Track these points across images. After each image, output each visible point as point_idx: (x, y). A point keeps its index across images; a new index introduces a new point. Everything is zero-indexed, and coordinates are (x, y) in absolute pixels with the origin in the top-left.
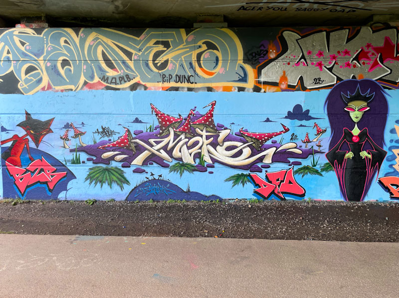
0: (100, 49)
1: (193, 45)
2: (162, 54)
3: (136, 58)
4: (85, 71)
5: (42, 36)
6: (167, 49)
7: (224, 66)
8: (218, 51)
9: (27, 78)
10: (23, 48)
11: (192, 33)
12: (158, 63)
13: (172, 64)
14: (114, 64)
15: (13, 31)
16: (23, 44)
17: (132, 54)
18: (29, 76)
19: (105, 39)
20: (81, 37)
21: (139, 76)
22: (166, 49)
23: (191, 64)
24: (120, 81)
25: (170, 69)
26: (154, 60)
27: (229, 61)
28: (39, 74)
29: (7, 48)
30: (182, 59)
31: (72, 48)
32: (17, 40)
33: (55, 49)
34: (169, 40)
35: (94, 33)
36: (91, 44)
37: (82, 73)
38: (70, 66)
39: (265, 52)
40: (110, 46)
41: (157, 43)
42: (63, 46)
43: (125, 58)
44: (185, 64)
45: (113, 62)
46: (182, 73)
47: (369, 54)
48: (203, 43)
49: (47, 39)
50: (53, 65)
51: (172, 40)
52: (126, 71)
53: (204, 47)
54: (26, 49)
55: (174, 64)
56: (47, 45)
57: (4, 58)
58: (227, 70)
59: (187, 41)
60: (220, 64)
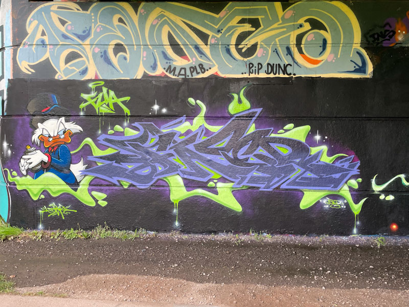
0: (166, 29)
1: (293, 23)
2: (249, 35)
3: (213, 42)
4: (145, 59)
5: (88, 12)
6: (256, 30)
7: (334, 52)
8: (326, 30)
9: (67, 68)
10: (62, 29)
11: (291, 7)
12: (243, 48)
13: (262, 49)
14: (184, 49)
15: (51, 6)
16: (63, 23)
17: (208, 36)
18: (70, 66)
19: (173, 17)
20: (141, 14)
21: (217, 66)
22: (254, 29)
23: (288, 49)
24: (192, 72)
25: (259, 56)
26: (237, 45)
27: (341, 45)
28: (84, 62)
29: (41, 28)
30: (276, 42)
31: (129, 28)
32: (55, 18)
33: (105, 30)
34: (259, 17)
35: (158, 8)
36: (154, 24)
37: (141, 62)
38: (125, 52)
39: (391, 34)
40: (179, 26)
41: (242, 21)
42: (117, 25)
43: (199, 41)
44: (280, 50)
45: (182, 47)
46: (276, 61)
48: (306, 21)
49: (96, 16)
50: (103, 50)
51: (263, 17)
52: (199, 59)
53: (307, 26)
54: (67, 30)
55: (265, 49)
56: (95, 26)
57: (37, 41)
58: (339, 57)
59: (283, 18)
60: (329, 49)
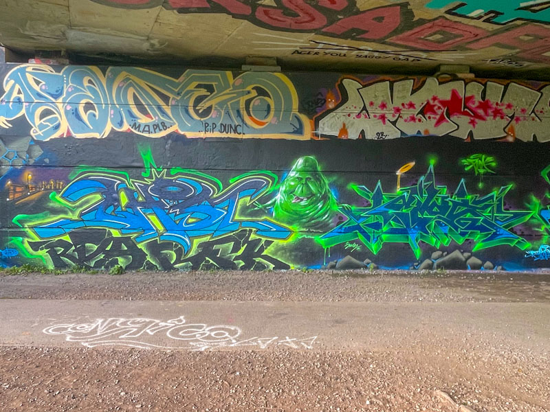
0: (131, 92)
1: (241, 90)
2: (205, 99)
3: (174, 103)
4: (112, 116)
5: (61, 74)
6: (211, 94)
7: (277, 115)
8: (269, 97)
9: (41, 123)
10: (37, 88)
11: (239, 76)
12: (199, 110)
13: (216, 111)
14: (148, 109)
15: (26, 67)
16: (38, 83)
17: (169, 98)
18: (44, 121)
19: (137, 80)
20: (108, 76)
21: (177, 124)
22: (209, 94)
23: (238, 111)
24: (155, 129)
25: (214, 116)
26: (195, 106)
27: (282, 110)
28: (57, 119)
29: (17, 87)
30: (227, 105)
31: (97, 89)
32: (30, 78)
33: (77, 90)
34: (213, 84)
35: (124, 72)
36: (120, 85)
37: (109, 119)
38: (95, 110)
39: (323, 102)
40: (142, 88)
41: (199, 86)
42: (87, 86)
43: (161, 102)
44: (231, 112)
45: (146, 106)
46: (228, 122)
47: (435, 108)
48: (252, 89)
49: (68, 77)
50: (74, 108)
51: (217, 83)
52: (162, 118)
53: (254, 93)
54: (41, 89)
55: (219, 111)
56: (67, 86)
57: (14, 99)
58: (281, 119)
59: (233, 85)
60: (272, 113)
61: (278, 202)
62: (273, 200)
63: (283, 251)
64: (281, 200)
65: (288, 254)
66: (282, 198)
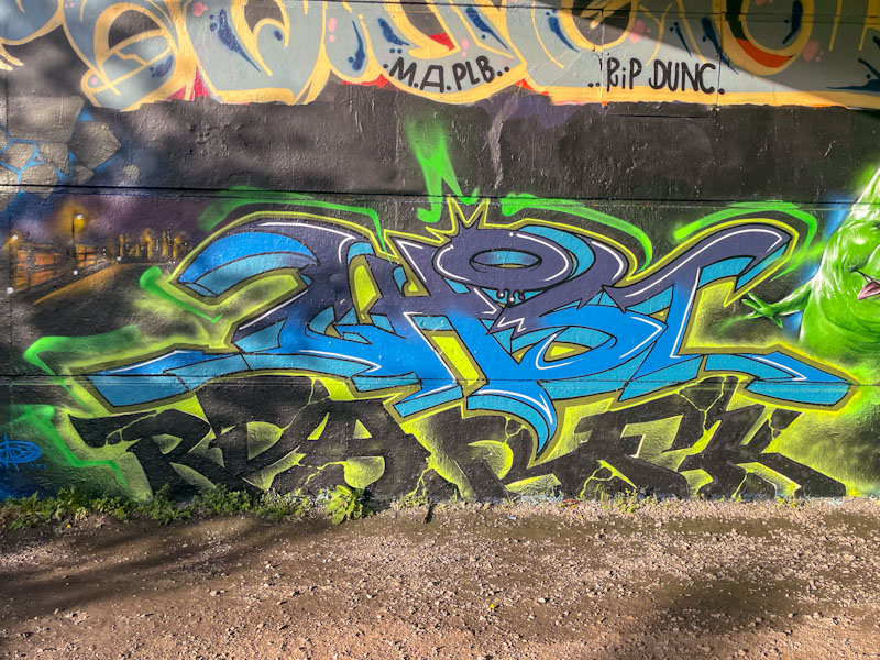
4: (332, 38)
7: (820, 36)
9: (115, 55)
12: (591, 19)
13: (641, 23)
14: (438, 17)
18: (124, 51)
21: (524, 64)
23: (707, 24)
24: (458, 79)
26: (577, 9)
27: (837, 19)
30: (676, 6)
37: (323, 46)
38: (279, 17)
44: (686, 25)
45: (434, 9)
46: (676, 57)
50: (216, 11)
52: (479, 44)
55: (649, 23)
58: (831, 48)
60: (807, 28)
61: (816, 296)
62: (802, 290)
63: (828, 443)
64: (824, 290)
65: (841, 452)
66: (828, 282)
